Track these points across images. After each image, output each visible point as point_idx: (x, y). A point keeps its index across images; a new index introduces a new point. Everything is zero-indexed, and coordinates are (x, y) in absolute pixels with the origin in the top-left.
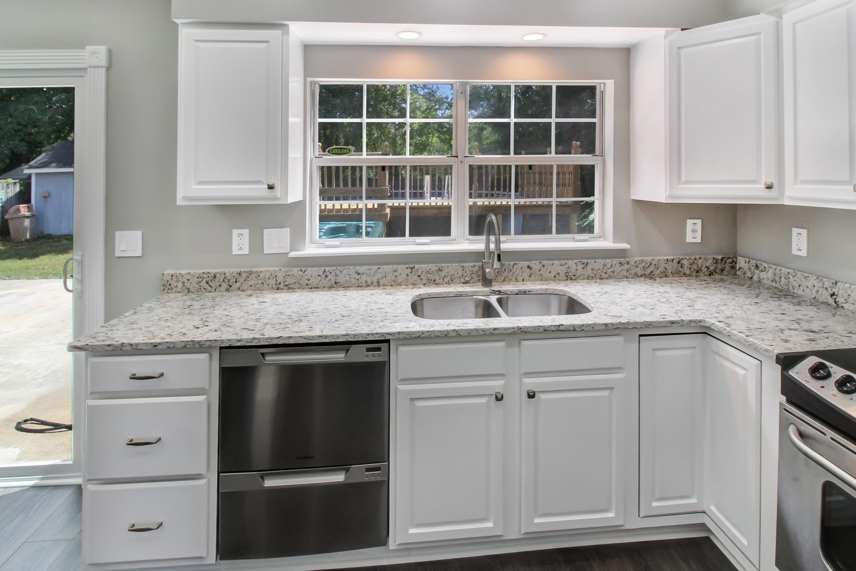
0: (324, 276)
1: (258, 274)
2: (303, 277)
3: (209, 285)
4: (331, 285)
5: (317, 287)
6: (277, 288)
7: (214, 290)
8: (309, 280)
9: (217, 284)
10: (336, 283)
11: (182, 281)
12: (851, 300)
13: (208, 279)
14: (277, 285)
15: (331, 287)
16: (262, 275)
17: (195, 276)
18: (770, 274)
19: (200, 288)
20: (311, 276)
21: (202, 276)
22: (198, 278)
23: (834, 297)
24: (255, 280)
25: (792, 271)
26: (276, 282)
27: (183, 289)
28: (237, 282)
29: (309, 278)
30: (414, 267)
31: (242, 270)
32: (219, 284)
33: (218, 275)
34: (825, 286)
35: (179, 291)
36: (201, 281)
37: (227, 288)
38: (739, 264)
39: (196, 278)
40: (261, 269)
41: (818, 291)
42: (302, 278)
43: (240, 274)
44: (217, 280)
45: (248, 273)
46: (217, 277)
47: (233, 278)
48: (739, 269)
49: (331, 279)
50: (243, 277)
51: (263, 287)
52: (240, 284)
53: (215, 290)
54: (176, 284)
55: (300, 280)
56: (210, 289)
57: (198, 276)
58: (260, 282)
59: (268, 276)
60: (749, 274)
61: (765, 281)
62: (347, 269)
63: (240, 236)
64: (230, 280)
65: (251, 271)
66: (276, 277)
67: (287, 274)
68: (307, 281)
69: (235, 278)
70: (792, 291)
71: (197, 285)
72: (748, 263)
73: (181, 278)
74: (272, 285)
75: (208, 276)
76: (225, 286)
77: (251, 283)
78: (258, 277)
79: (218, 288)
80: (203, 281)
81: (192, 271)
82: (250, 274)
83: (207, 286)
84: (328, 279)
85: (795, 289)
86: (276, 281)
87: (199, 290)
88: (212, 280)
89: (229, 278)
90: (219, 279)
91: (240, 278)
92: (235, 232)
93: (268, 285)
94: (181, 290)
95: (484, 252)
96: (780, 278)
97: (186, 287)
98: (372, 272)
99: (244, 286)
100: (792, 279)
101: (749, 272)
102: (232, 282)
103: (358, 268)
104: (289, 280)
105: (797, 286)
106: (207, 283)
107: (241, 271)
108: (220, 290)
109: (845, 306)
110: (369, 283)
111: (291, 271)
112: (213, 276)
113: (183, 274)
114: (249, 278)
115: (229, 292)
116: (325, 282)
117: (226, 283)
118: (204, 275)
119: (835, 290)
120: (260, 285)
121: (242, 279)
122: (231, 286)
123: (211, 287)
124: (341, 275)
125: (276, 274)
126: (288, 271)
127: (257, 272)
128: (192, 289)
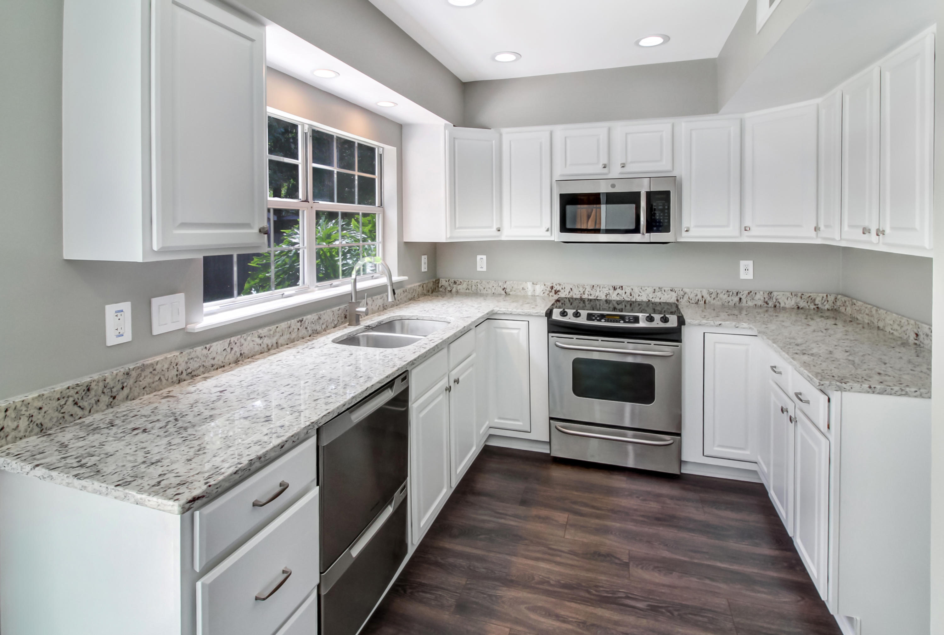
0: (229, 350)
1: (153, 367)
2: (208, 356)
3: (80, 407)
4: (236, 359)
5: (223, 365)
6: (178, 381)
7: (86, 412)
8: (214, 359)
9: (93, 401)
10: (241, 354)
11: (27, 413)
12: (514, 289)
13: (76, 396)
14: (179, 377)
15: (237, 362)
16: (158, 367)
17: (52, 398)
18: (464, 286)
19: (64, 417)
20: (217, 353)
21: (66, 393)
22: (59, 399)
23: (505, 290)
24: (150, 378)
25: (479, 281)
26: (177, 373)
27: (29, 429)
28: (125, 389)
29: (214, 356)
30: (303, 319)
31: (131, 367)
32: (96, 398)
33: (93, 385)
34: (499, 285)
35: (22, 434)
36: (65, 404)
37: (109, 402)
38: (441, 284)
39: (54, 402)
40: (158, 358)
41: (495, 289)
42: (206, 359)
43: (128, 374)
44: (93, 393)
45: (140, 370)
46: (92, 389)
47: (117, 383)
48: (441, 287)
49: (236, 352)
50: (133, 378)
51: (161, 384)
52: (129, 389)
53: (90, 412)
54: (13, 425)
55: (204, 361)
56: (80, 413)
57: (59, 396)
58: (157, 378)
59: (166, 366)
60: (449, 289)
61: (461, 291)
62: (251, 335)
63: (119, 314)
64: (113, 387)
65: (143, 365)
66: (176, 365)
67: (190, 357)
68: (213, 360)
69: (120, 382)
70: (480, 292)
71: (57, 414)
72: (448, 281)
73: (24, 409)
74: (172, 378)
75: (76, 391)
76: (105, 399)
77: (144, 383)
78: (154, 372)
79: (95, 406)
80: (68, 403)
81: (46, 392)
82: (142, 370)
83: (76, 410)
84: (233, 352)
85: (481, 291)
86: (177, 371)
87: (61, 421)
88: (84, 397)
89: (111, 384)
90: (96, 391)
91: (128, 381)
92: (110, 310)
93: (167, 380)
94: (26, 431)
95: (351, 294)
96: (472, 286)
97: (35, 424)
98: (272, 332)
99: (134, 391)
100: (479, 285)
101: (449, 287)
102: (117, 391)
103: (260, 331)
104: (193, 365)
105: (483, 289)
106: (76, 404)
107: (129, 369)
108: (98, 408)
109: (510, 293)
110: (270, 346)
111: (194, 352)
112: (86, 389)
113: (30, 401)
114: (141, 376)
115: (112, 408)
116: (231, 357)
117: (107, 395)
118: (70, 392)
119: (505, 286)
120: (157, 383)
121: (131, 381)
122: (114, 398)
123: (82, 409)
124: (245, 344)
125: (176, 361)
126: (190, 353)
127: (152, 364)
128: (47, 424)
